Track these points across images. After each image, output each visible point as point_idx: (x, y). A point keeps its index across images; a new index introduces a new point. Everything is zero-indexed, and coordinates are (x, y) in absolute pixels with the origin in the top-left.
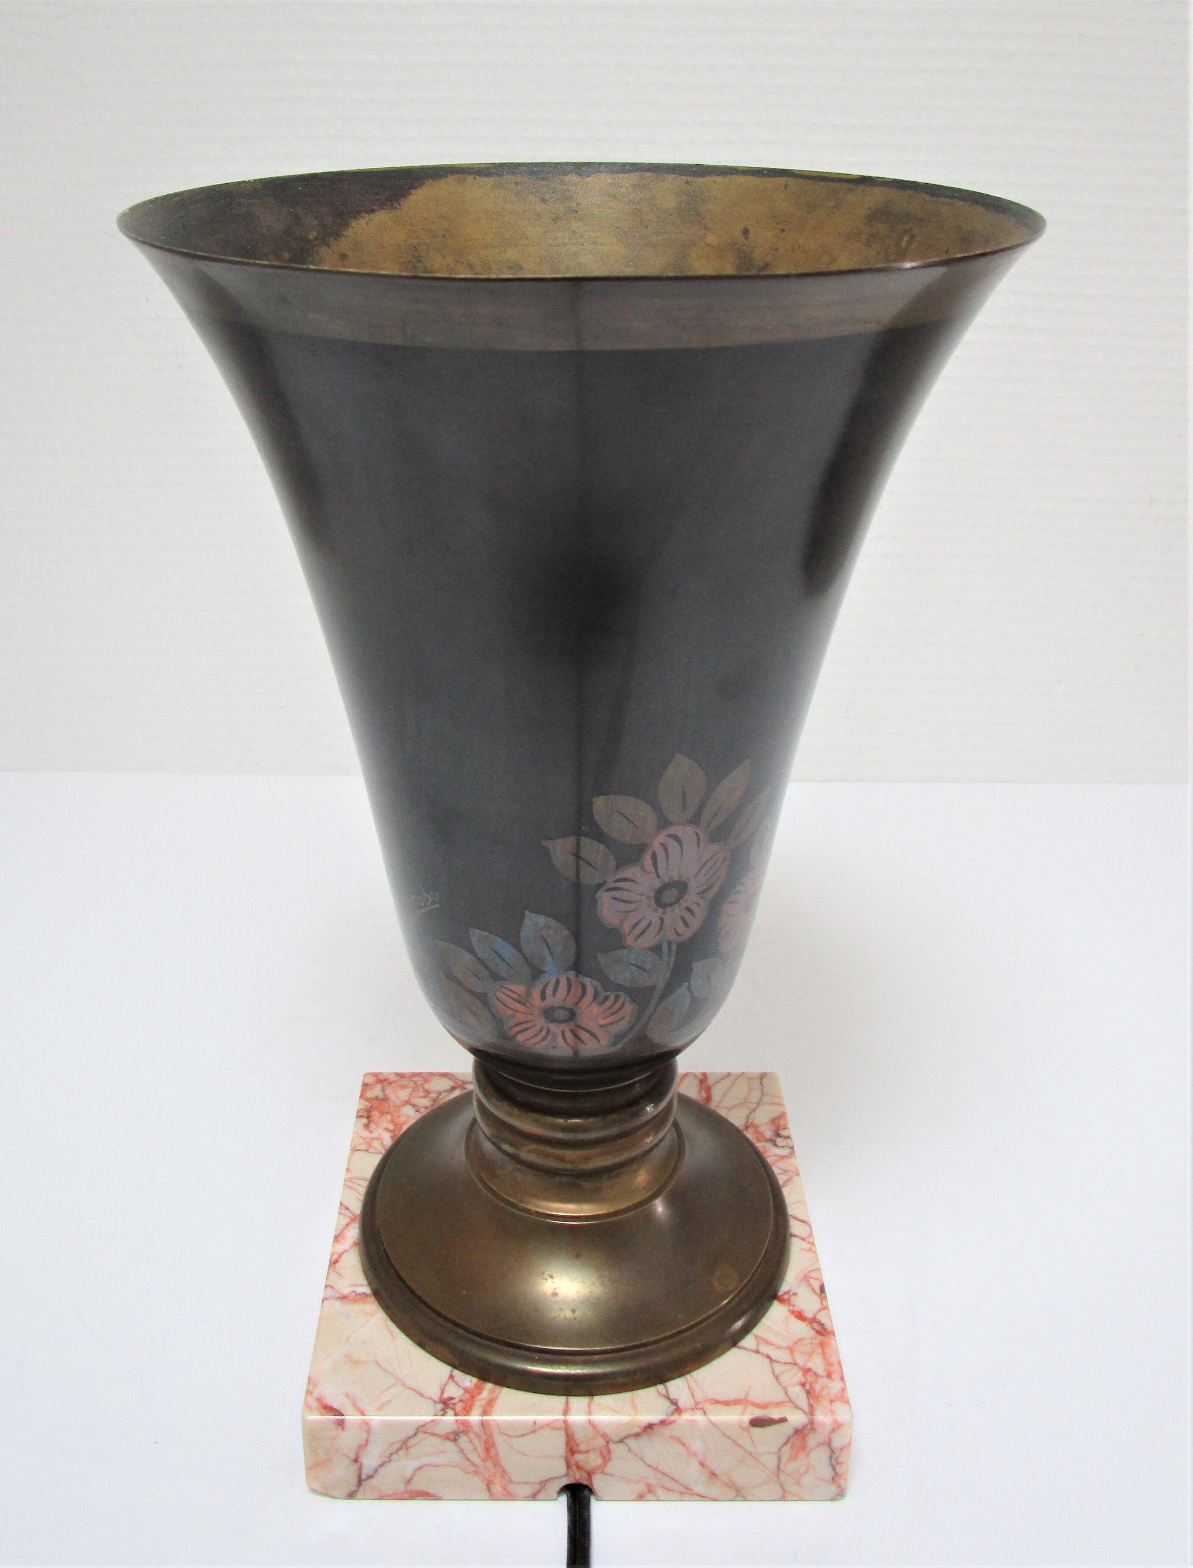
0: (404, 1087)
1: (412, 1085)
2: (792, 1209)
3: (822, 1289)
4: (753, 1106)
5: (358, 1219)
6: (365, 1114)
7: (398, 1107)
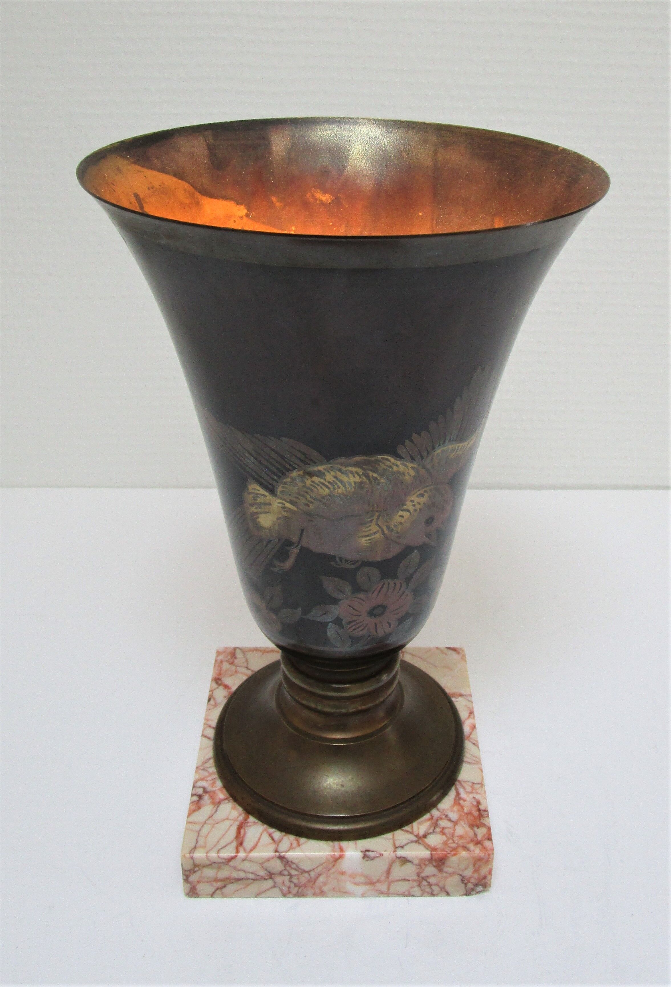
0: (461, 837)
1: (455, 839)
2: (210, 744)
3: (209, 700)
4: (210, 821)
5: (466, 737)
6: (483, 813)
7: (460, 819)
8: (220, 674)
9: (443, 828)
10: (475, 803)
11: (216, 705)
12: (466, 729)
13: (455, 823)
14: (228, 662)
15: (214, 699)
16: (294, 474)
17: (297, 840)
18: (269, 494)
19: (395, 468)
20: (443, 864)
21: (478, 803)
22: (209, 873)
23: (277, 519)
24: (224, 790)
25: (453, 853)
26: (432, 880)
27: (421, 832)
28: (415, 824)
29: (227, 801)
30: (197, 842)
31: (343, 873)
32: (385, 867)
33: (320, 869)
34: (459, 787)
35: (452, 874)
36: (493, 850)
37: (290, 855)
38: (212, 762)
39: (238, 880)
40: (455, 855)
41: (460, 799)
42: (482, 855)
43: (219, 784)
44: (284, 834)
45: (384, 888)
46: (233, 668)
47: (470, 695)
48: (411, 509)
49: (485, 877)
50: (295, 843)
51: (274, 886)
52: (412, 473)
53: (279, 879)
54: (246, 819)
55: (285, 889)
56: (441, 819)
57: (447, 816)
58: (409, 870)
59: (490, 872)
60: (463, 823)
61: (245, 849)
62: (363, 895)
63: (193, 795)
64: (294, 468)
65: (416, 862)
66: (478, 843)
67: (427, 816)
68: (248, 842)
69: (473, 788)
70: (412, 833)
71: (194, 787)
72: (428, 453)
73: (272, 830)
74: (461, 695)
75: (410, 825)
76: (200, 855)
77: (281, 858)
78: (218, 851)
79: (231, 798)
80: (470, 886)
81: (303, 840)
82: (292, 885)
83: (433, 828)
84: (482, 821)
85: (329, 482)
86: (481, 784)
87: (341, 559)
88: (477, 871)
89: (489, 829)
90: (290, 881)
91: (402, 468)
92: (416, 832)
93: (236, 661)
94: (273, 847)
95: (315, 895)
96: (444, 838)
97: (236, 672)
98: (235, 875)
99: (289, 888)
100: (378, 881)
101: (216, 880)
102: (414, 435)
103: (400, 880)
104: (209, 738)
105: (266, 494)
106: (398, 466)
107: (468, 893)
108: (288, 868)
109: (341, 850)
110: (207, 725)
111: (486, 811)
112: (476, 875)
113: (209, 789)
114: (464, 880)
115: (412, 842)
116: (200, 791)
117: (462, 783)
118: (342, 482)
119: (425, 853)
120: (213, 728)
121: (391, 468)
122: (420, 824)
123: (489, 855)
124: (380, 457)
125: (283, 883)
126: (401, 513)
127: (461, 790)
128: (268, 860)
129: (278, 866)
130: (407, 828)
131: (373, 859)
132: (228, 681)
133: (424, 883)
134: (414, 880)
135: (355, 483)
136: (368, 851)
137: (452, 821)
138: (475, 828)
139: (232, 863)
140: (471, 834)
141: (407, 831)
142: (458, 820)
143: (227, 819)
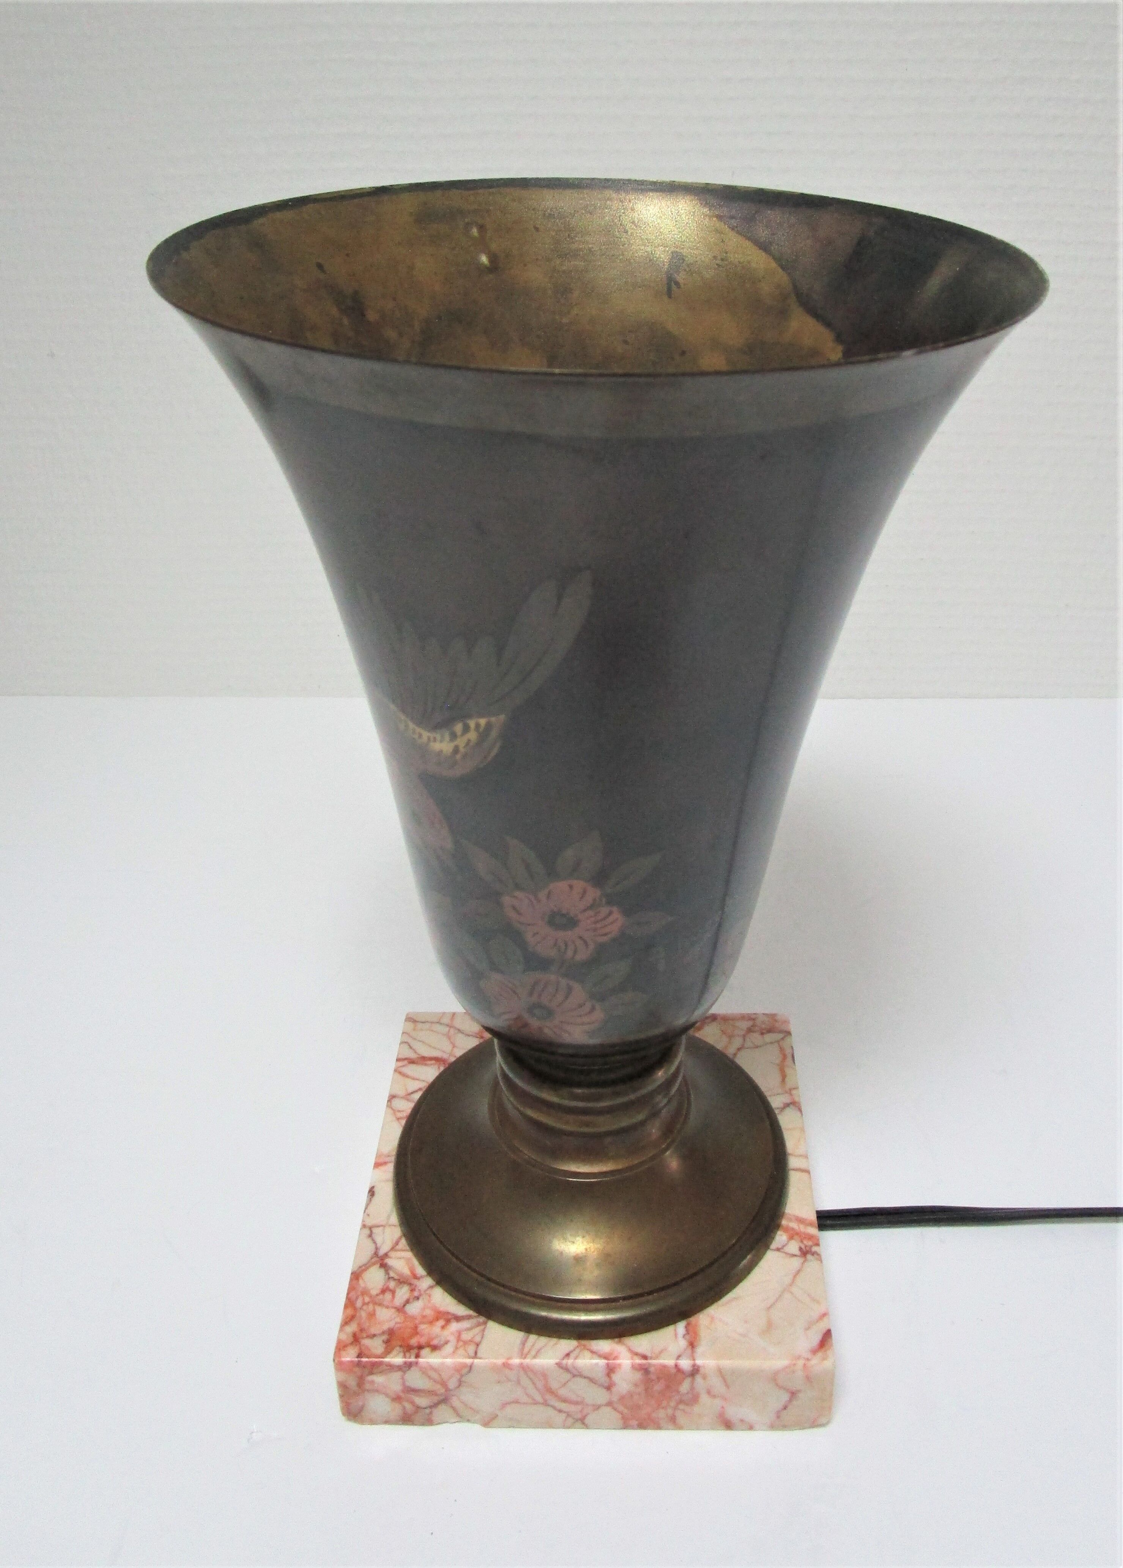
7: (407, 1317)
10: (435, 1342)
13: (401, 1310)
17: (403, 1117)
21: (436, 1347)
27: (392, 1262)
34: (474, 1321)
41: (448, 1321)
54: (444, 1063)
56: (412, 1290)
57: (418, 1298)
60: (398, 1320)
67: (420, 1271)
68: (413, 1071)
69: (467, 1343)
70: (393, 1249)
73: (423, 1089)
81: (404, 1122)
83: (396, 1277)
84: (398, 1348)
86: (474, 1356)
92: (395, 1254)
96: (374, 1292)
111: (417, 1356)
115: (377, 1249)
117: (482, 1327)
122: (408, 1260)
127: (465, 1324)
130: (403, 1242)
137: (404, 1306)
138: (385, 1337)
140: (373, 1330)
141: (397, 1243)
142: (405, 1313)
143: (454, 1046)
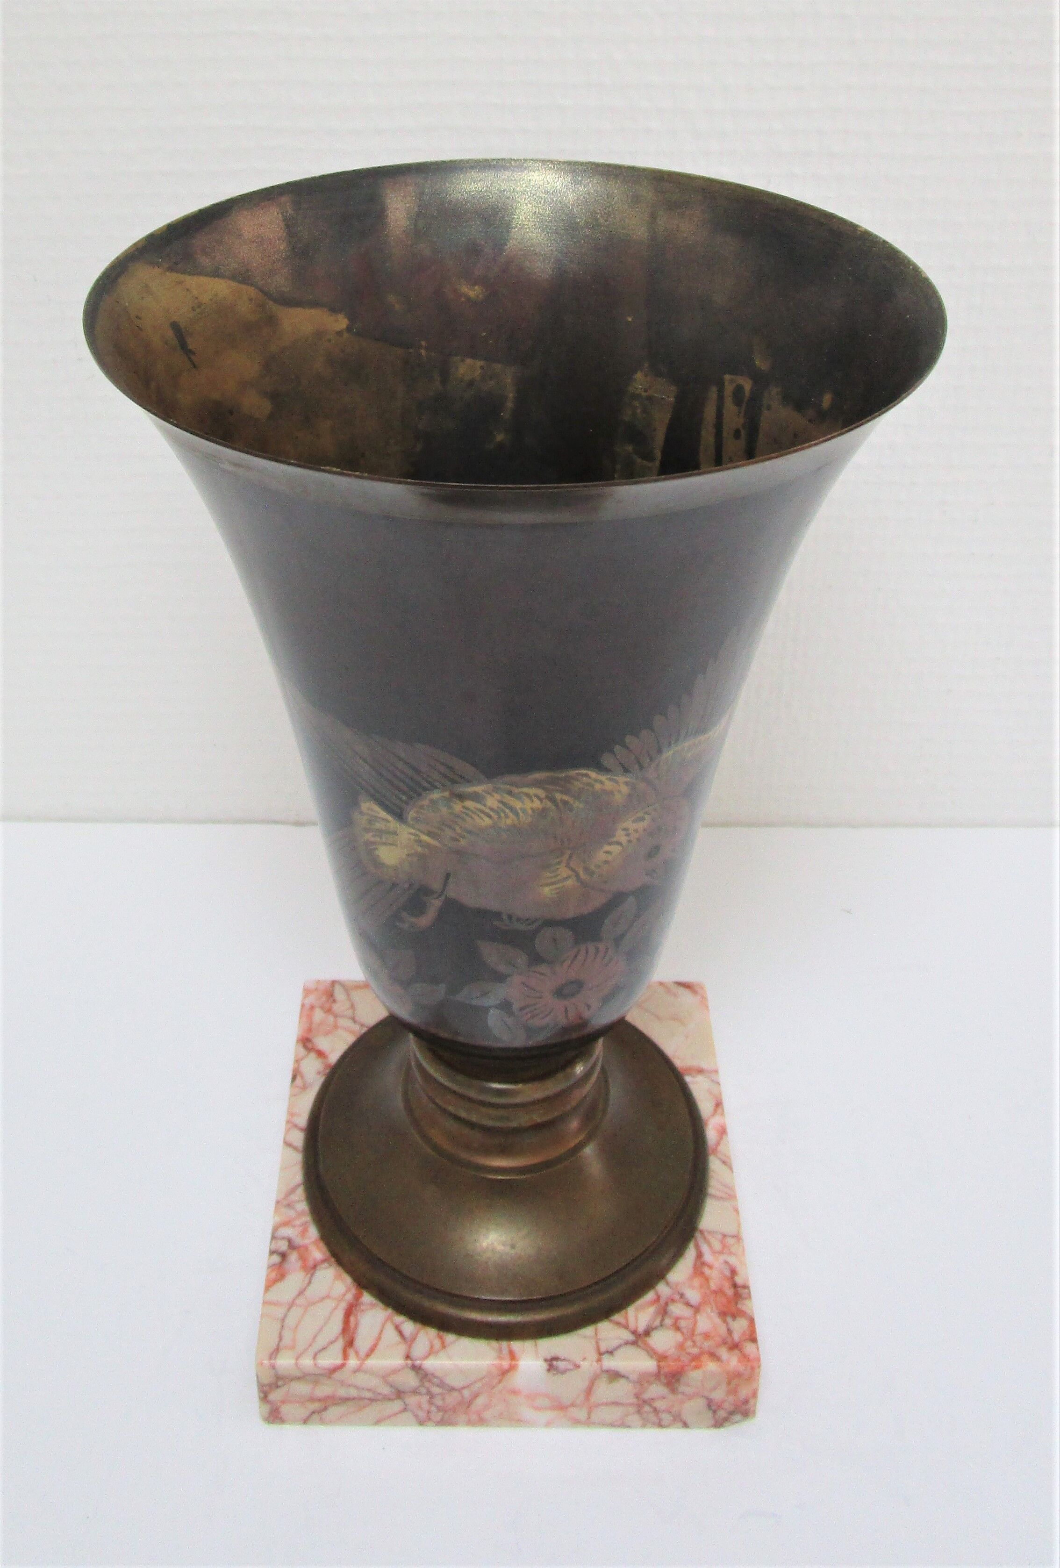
0: (706, 1336)
1: (698, 1339)
2: (297, 1158)
3: (294, 1078)
4: (300, 1301)
5: (710, 1151)
6: (741, 1291)
7: (704, 1302)
8: (310, 1030)
9: (677, 1319)
10: (728, 1273)
11: (304, 1088)
12: (711, 1134)
13: (697, 1309)
14: (322, 1007)
15: (302, 1077)
16: (436, 795)
17: (441, 1338)
18: (395, 819)
19: (598, 786)
20: (678, 1381)
21: (733, 1272)
22: (301, 1389)
23: (408, 855)
24: (322, 1245)
25: (694, 1364)
26: (659, 1404)
27: (641, 1327)
28: (631, 1310)
29: (326, 1265)
30: (281, 1338)
31: (515, 1392)
32: (583, 1384)
33: (479, 1385)
34: (700, 1242)
35: (691, 1397)
36: (758, 1359)
37: (430, 1364)
38: (300, 1193)
39: (346, 1400)
40: (697, 1367)
41: (704, 1264)
42: (741, 1368)
43: (313, 1232)
44: (419, 1326)
45: (582, 1414)
46: (331, 1019)
47: (716, 1071)
48: (624, 839)
49: (746, 1402)
50: (437, 1343)
51: (405, 1410)
52: (625, 789)
53: (412, 1400)
54: (357, 1297)
55: (422, 1414)
56: (673, 1301)
57: (682, 1295)
58: (622, 1390)
59: (755, 1394)
60: (709, 1310)
61: (357, 1353)
62: (548, 1424)
63: (272, 1252)
64: (436, 788)
65: (634, 1377)
66: (735, 1347)
67: (650, 1296)
68: (363, 1342)
69: (724, 1246)
70: (626, 1327)
71: (274, 1237)
72: (651, 759)
73: (400, 1319)
74: (700, 1071)
75: (623, 1312)
76: (285, 1362)
77: (416, 1369)
78: (315, 1357)
79: (333, 1260)
80: (722, 1414)
81: (450, 1337)
82: (433, 1409)
83: (659, 1318)
84: (739, 1306)
85: (492, 809)
86: (737, 1237)
87: (510, 917)
88: (734, 1391)
89: (752, 1321)
90: (431, 1403)
91: (609, 785)
92: (632, 1324)
93: (336, 1007)
94: (402, 1348)
95: (470, 1423)
96: (679, 1337)
97: (336, 1027)
98: (342, 1392)
99: (429, 1412)
100: (573, 1405)
101: (312, 1399)
102: (629, 739)
103: (606, 1404)
104: (295, 1148)
105: (389, 818)
106: (601, 782)
107: (719, 1424)
108: (427, 1384)
109: (512, 1356)
110: (291, 1124)
111: (745, 1287)
112: (731, 1398)
113: (298, 1241)
114: (712, 1406)
115: (627, 1343)
116: (283, 1246)
117: (706, 1234)
118: (512, 809)
119: (649, 1365)
120: (301, 1129)
121: (592, 786)
122: (638, 1309)
123: (753, 1368)
124: (573, 773)
125: (420, 1406)
126: (607, 848)
127: (705, 1248)
128: (395, 1371)
129: (410, 1380)
130: (617, 1317)
131: (564, 1372)
132: (322, 1043)
133: (647, 1408)
134: (631, 1404)
135: (532, 809)
136: (556, 1359)
137: (691, 1306)
138: (729, 1319)
139: (337, 1375)
140: (723, 1330)
141: (618, 1324)
142: (700, 1304)
143: (328, 1296)
